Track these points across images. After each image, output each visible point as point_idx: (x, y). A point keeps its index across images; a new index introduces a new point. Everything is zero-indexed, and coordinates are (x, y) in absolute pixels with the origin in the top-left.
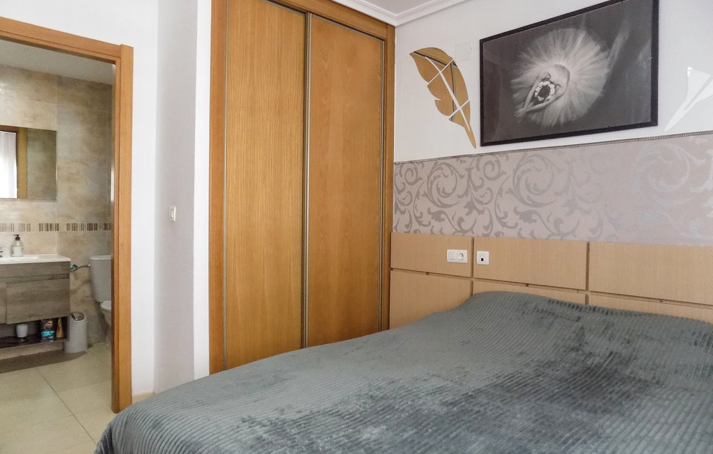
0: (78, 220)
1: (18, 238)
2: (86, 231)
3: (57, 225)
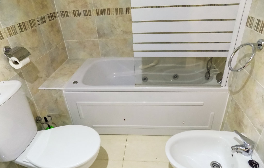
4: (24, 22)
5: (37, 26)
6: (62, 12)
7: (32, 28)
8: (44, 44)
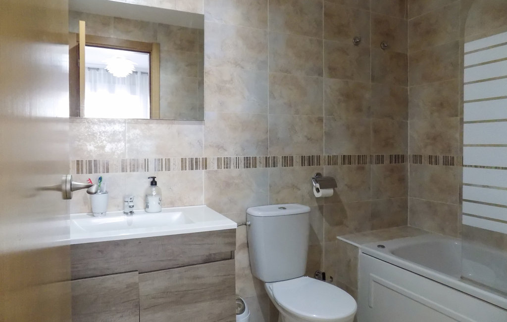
0: (232, 152)
1: (154, 183)
2: (242, 169)
3: (205, 160)
4: (350, 156)
5: (368, 164)
6: (415, 155)
7: (358, 164)
8: (369, 188)
